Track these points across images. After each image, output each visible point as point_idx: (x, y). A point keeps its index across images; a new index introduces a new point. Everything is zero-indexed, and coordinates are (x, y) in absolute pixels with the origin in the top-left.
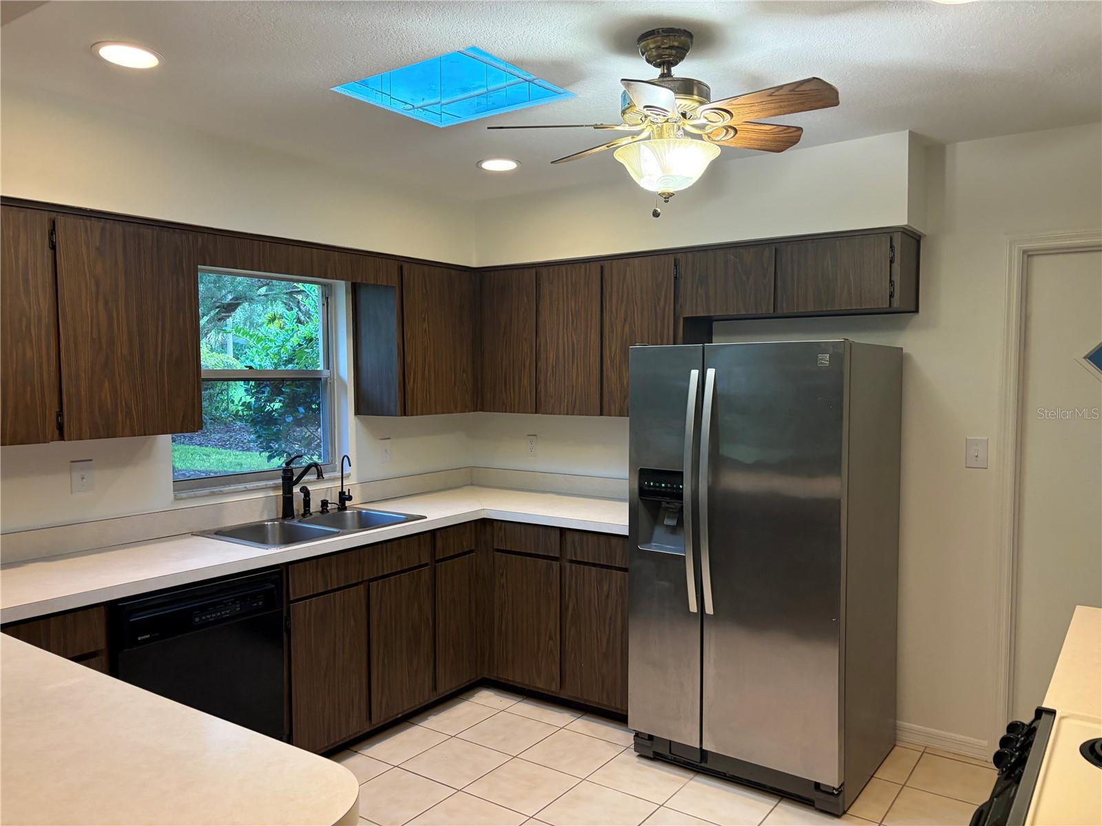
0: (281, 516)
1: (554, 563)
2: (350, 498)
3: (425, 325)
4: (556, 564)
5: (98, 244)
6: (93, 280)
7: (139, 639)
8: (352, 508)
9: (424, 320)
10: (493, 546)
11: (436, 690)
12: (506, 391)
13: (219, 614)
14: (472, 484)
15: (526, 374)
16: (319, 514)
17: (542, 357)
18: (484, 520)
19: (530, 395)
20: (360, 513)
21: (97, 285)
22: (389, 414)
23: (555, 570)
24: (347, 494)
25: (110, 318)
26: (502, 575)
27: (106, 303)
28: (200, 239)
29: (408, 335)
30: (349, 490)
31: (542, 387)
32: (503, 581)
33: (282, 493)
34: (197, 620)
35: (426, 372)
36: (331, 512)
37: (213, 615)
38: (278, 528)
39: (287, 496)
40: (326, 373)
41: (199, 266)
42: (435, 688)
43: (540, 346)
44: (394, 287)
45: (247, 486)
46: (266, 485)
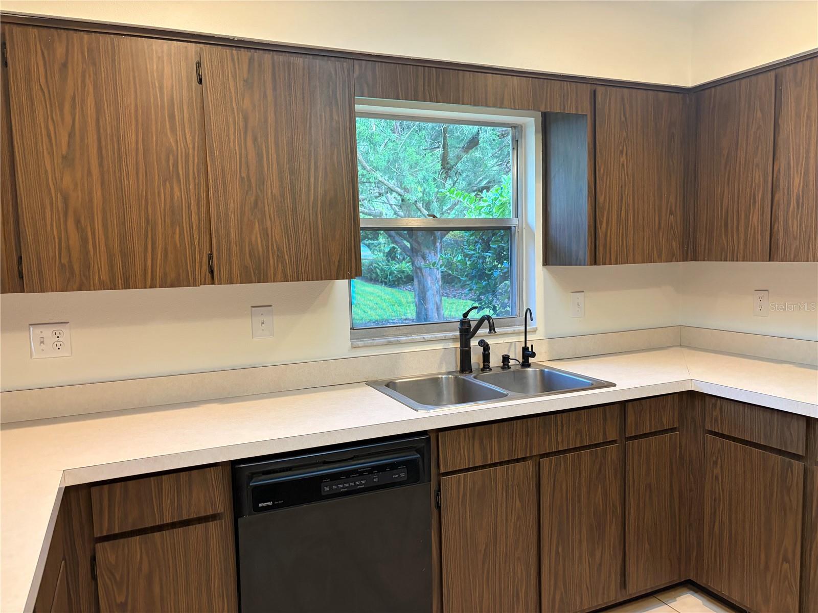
0: (459, 369)
1: (795, 462)
2: (533, 355)
3: (623, 159)
4: (798, 465)
5: (245, 76)
6: (240, 114)
7: (260, 505)
8: (536, 364)
9: (622, 152)
10: (704, 427)
11: (625, 587)
12: (726, 235)
13: (352, 484)
14: (681, 346)
15: (756, 210)
16: (500, 368)
17: (782, 185)
18: (692, 394)
19: (762, 237)
20: (542, 372)
21: (246, 119)
22: (578, 263)
23: (796, 472)
24: (530, 350)
25: (259, 156)
26: (715, 463)
27: (255, 139)
28: (357, 67)
29: (601, 171)
30: (532, 346)
31: (780, 226)
32: (717, 471)
33: (459, 346)
34: (327, 489)
35: (623, 212)
36: (513, 368)
37: (346, 485)
38: (452, 382)
39: (464, 349)
40: (515, 222)
41: (356, 97)
42: (624, 584)
43: (779, 171)
44: (586, 115)
45: (425, 337)
46: (445, 337)
